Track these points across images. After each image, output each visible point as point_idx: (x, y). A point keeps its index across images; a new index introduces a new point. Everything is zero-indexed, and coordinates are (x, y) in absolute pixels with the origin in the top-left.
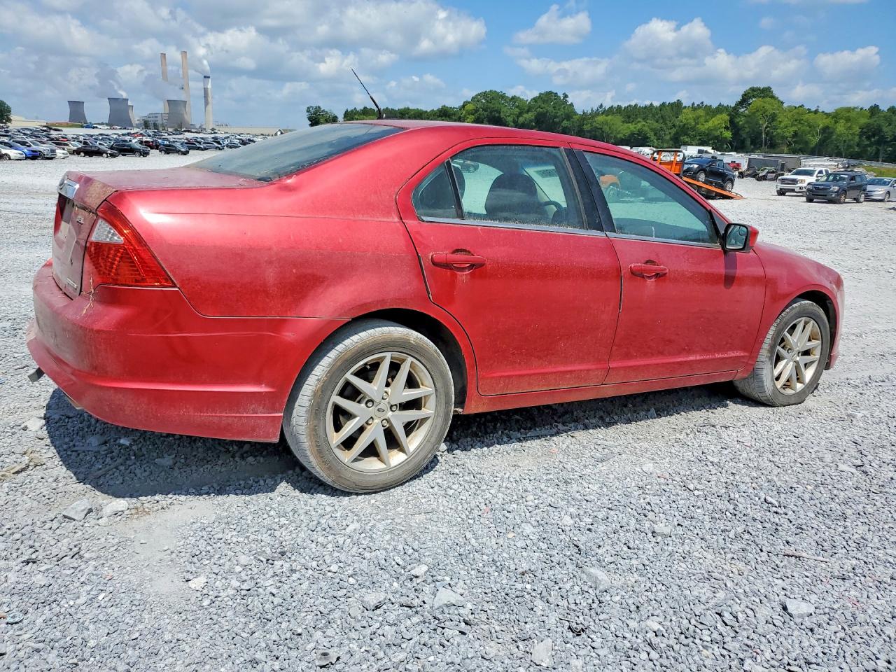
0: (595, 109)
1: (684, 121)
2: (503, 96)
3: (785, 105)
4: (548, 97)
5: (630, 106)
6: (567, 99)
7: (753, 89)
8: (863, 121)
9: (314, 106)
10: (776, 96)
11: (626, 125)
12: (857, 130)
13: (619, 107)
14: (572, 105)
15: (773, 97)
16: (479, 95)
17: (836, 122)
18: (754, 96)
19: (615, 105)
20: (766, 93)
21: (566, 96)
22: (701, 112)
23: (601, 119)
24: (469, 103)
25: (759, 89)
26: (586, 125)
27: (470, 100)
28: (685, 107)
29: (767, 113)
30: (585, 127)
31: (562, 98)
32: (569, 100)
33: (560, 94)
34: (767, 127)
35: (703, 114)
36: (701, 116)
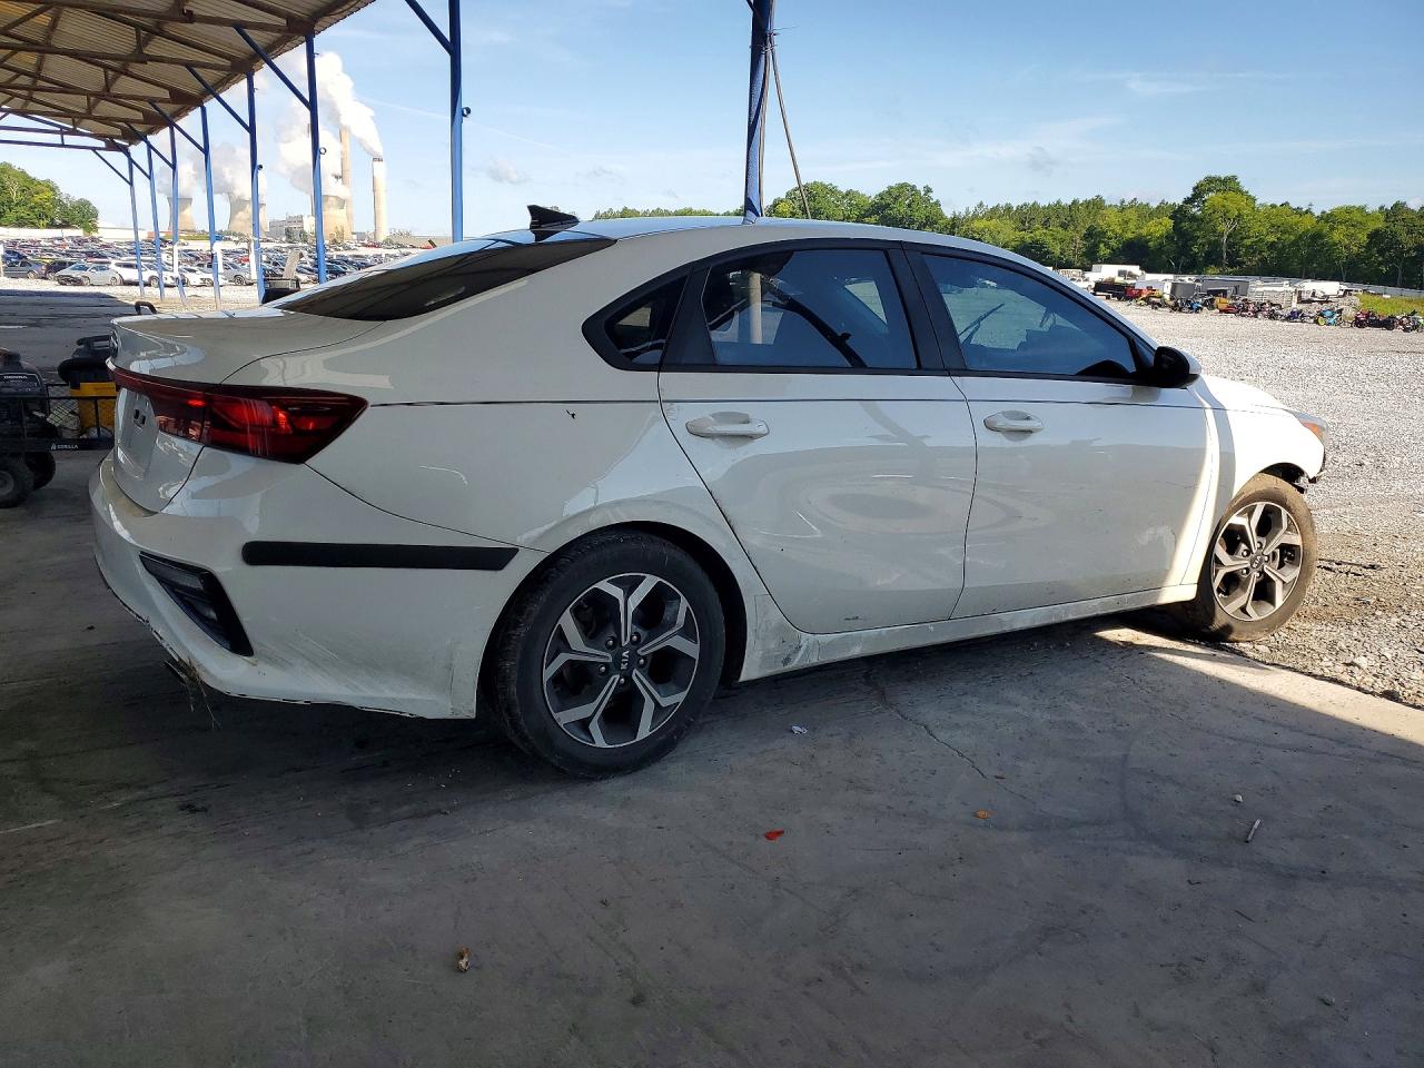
0: (972, 210)
1: (1106, 227)
2: (833, 191)
3: (1258, 202)
4: (901, 192)
5: (1024, 205)
6: (931, 195)
7: (1210, 180)
8: (1372, 226)
10: (1245, 189)
12: (1363, 238)
13: (1008, 208)
14: (937, 201)
15: (1238, 191)
16: (797, 189)
17: (1332, 229)
18: (1210, 190)
19: (1003, 204)
20: (1227, 184)
23: (980, 224)
24: (782, 201)
25: (1219, 180)
27: (783, 196)
28: (1110, 206)
29: (1229, 215)
31: (923, 193)
32: (934, 196)
33: (920, 188)
34: (1230, 235)
35: (1137, 216)
36: (1131, 220)
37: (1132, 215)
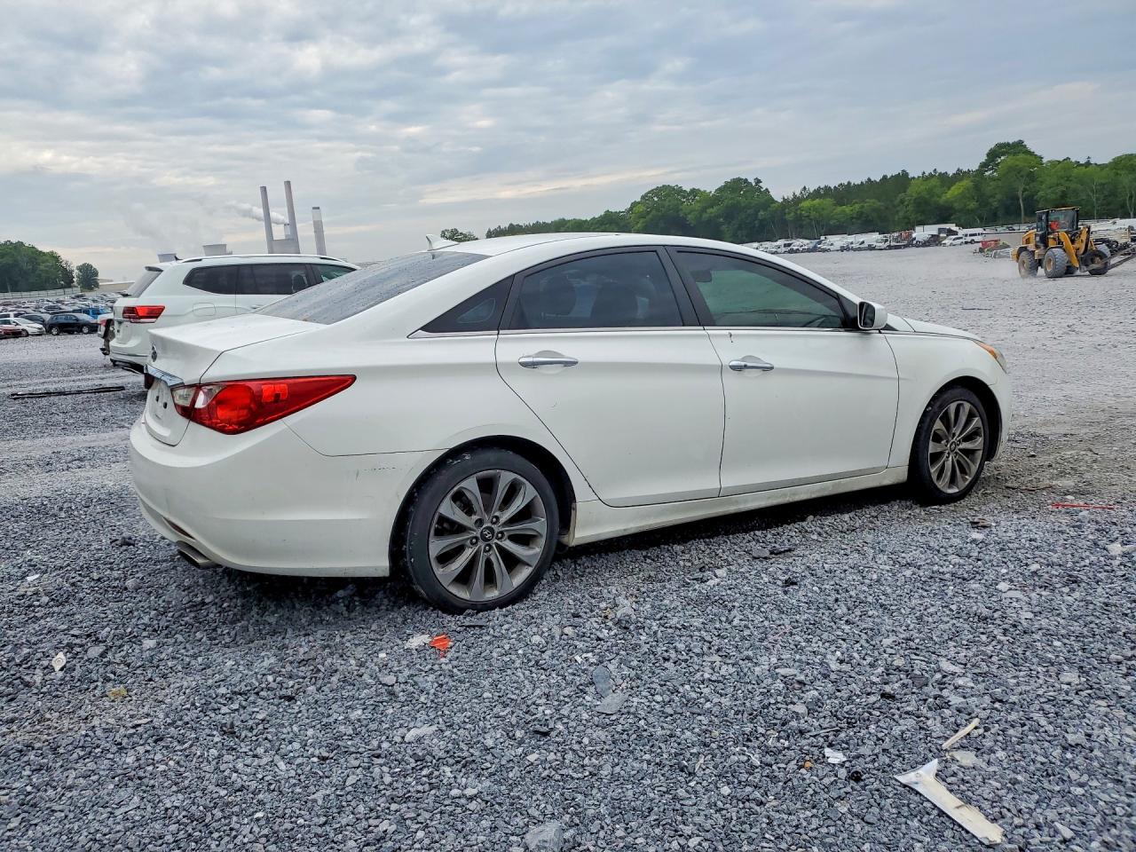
0: (798, 194)
1: (915, 195)
2: (680, 191)
3: (1044, 161)
4: (737, 185)
5: (841, 185)
6: (761, 184)
7: (1000, 146)
9: (450, 229)
10: (1032, 151)
11: (839, 209)
13: (827, 189)
14: (767, 189)
15: (1027, 152)
16: (649, 192)
17: (1117, 174)
18: (1003, 154)
19: (822, 186)
20: (1018, 148)
21: (758, 181)
22: (933, 182)
23: (806, 204)
24: (639, 203)
25: (1008, 144)
26: (789, 213)
27: (639, 200)
28: (914, 178)
29: (1022, 173)
30: (787, 217)
31: (754, 184)
32: (764, 186)
33: (751, 180)
34: (1025, 190)
35: (938, 184)
36: (935, 186)
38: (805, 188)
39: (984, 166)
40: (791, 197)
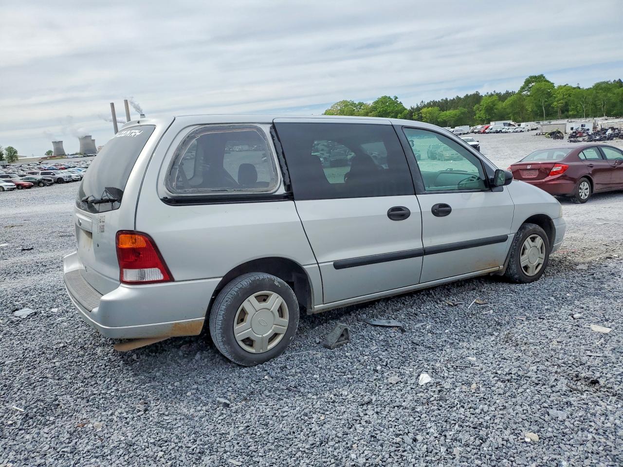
0: (419, 104)
1: (485, 105)
2: (353, 104)
3: (555, 86)
4: (384, 100)
5: (442, 100)
7: (531, 77)
11: (443, 113)
13: (435, 102)
14: (401, 103)
15: (548, 81)
16: (336, 104)
18: (533, 82)
19: (433, 100)
20: (540, 79)
21: (396, 98)
23: (424, 110)
25: (536, 77)
27: (329, 108)
28: (482, 96)
29: (544, 92)
30: (414, 117)
31: (394, 99)
32: (399, 100)
33: (392, 97)
34: (546, 101)
35: (497, 98)
36: (496, 100)
37: (495, 98)
38: (422, 102)
39: (523, 88)
40: (415, 107)
